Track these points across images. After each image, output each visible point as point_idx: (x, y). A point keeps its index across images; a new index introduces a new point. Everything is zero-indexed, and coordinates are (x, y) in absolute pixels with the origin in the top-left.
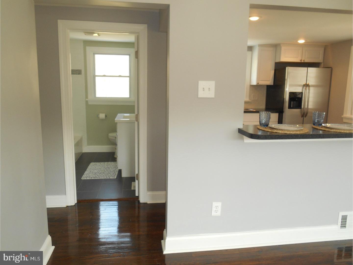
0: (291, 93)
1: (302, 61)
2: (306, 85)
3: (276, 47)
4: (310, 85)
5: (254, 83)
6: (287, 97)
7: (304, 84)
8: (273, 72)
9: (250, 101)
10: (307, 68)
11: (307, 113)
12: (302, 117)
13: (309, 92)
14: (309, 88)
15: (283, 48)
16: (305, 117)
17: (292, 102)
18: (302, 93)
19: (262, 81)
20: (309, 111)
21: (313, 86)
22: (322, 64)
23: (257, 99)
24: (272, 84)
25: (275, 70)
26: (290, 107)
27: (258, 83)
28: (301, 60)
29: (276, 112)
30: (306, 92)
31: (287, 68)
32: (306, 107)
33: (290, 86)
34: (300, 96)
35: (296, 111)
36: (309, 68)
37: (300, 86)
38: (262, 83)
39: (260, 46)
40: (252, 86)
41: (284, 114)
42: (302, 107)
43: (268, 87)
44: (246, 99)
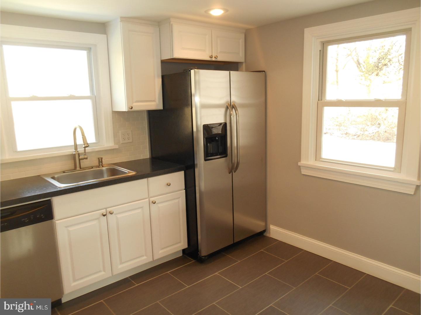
0: (207, 128)
1: (214, 59)
2: (231, 107)
3: (159, 26)
4: (236, 104)
5: (122, 106)
7: (227, 103)
9: (117, 147)
10: (228, 72)
11: (238, 164)
12: (230, 173)
15: (177, 28)
16: (235, 172)
18: (225, 125)
22: (244, 65)
23: (131, 141)
24: (161, 107)
26: (207, 157)
27: (132, 108)
28: (211, 57)
29: (179, 170)
35: (219, 162)
36: (232, 73)
37: (220, 107)
38: (138, 106)
39: (125, 20)
43: (151, 114)
44: (109, 143)
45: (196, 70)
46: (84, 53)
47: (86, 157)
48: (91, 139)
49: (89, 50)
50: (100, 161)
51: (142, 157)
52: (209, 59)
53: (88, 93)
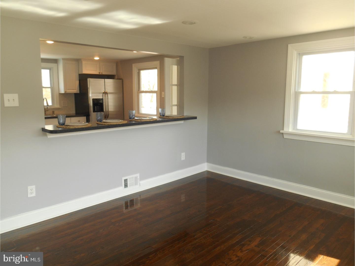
0: (94, 100)
1: (101, 74)
2: (105, 93)
3: (78, 61)
4: (108, 92)
5: (62, 91)
6: (91, 103)
7: (103, 92)
8: (77, 82)
9: (61, 107)
10: (104, 79)
11: (108, 115)
13: (108, 98)
14: (107, 96)
15: (84, 62)
16: (107, 118)
17: (96, 107)
18: (102, 99)
19: (68, 90)
20: (110, 113)
21: (111, 93)
22: (116, 76)
23: (67, 105)
24: (78, 92)
25: (80, 80)
26: (94, 111)
27: (66, 92)
28: (100, 73)
29: (84, 116)
30: (105, 98)
31: (88, 79)
32: (107, 110)
33: (92, 93)
34: (101, 102)
36: (105, 79)
37: (100, 93)
38: (69, 91)
39: (63, 59)
40: (61, 94)
41: (90, 117)
42: (104, 110)
43: (76, 94)
44: (57, 106)
45: (89, 79)
46: (48, 71)
47: (48, 110)
48: (50, 104)
49: (50, 69)
50: (53, 112)
51: (72, 113)
52: (99, 74)
53: (49, 86)
